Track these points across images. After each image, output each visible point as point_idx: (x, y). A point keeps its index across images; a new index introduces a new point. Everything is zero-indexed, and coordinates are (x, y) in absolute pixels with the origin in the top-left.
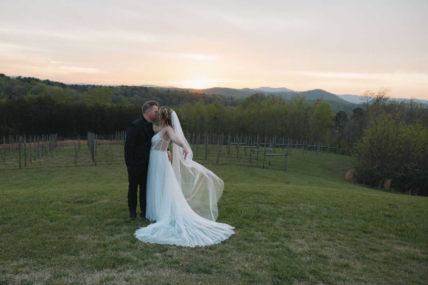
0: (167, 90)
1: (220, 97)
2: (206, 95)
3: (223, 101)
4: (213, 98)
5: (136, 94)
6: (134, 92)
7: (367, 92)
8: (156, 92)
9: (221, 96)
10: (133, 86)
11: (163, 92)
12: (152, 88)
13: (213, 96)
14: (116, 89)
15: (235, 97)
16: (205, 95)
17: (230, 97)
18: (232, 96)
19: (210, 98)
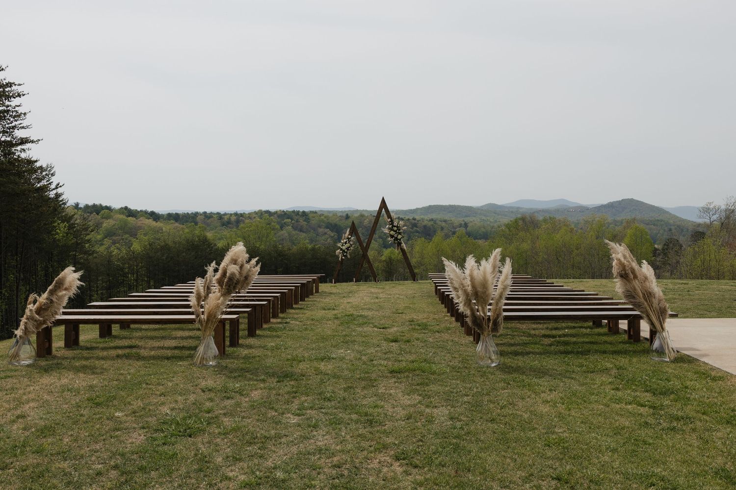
0: (344, 215)
1: (443, 224)
2: (418, 221)
3: (451, 231)
4: (432, 225)
5: (288, 225)
6: (284, 223)
7: (709, 205)
8: (325, 219)
9: (445, 221)
10: (280, 210)
11: (338, 219)
12: (316, 212)
13: (432, 223)
14: (250, 218)
15: (471, 222)
16: (416, 221)
17: (463, 223)
18: (467, 219)
19: (425, 227)
